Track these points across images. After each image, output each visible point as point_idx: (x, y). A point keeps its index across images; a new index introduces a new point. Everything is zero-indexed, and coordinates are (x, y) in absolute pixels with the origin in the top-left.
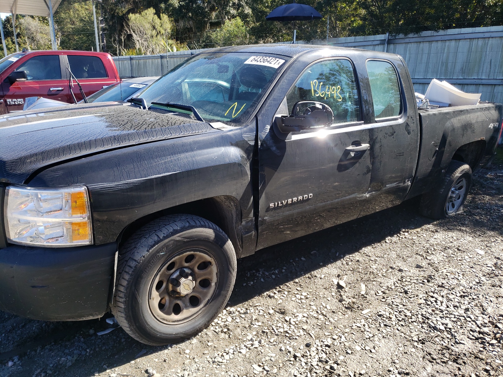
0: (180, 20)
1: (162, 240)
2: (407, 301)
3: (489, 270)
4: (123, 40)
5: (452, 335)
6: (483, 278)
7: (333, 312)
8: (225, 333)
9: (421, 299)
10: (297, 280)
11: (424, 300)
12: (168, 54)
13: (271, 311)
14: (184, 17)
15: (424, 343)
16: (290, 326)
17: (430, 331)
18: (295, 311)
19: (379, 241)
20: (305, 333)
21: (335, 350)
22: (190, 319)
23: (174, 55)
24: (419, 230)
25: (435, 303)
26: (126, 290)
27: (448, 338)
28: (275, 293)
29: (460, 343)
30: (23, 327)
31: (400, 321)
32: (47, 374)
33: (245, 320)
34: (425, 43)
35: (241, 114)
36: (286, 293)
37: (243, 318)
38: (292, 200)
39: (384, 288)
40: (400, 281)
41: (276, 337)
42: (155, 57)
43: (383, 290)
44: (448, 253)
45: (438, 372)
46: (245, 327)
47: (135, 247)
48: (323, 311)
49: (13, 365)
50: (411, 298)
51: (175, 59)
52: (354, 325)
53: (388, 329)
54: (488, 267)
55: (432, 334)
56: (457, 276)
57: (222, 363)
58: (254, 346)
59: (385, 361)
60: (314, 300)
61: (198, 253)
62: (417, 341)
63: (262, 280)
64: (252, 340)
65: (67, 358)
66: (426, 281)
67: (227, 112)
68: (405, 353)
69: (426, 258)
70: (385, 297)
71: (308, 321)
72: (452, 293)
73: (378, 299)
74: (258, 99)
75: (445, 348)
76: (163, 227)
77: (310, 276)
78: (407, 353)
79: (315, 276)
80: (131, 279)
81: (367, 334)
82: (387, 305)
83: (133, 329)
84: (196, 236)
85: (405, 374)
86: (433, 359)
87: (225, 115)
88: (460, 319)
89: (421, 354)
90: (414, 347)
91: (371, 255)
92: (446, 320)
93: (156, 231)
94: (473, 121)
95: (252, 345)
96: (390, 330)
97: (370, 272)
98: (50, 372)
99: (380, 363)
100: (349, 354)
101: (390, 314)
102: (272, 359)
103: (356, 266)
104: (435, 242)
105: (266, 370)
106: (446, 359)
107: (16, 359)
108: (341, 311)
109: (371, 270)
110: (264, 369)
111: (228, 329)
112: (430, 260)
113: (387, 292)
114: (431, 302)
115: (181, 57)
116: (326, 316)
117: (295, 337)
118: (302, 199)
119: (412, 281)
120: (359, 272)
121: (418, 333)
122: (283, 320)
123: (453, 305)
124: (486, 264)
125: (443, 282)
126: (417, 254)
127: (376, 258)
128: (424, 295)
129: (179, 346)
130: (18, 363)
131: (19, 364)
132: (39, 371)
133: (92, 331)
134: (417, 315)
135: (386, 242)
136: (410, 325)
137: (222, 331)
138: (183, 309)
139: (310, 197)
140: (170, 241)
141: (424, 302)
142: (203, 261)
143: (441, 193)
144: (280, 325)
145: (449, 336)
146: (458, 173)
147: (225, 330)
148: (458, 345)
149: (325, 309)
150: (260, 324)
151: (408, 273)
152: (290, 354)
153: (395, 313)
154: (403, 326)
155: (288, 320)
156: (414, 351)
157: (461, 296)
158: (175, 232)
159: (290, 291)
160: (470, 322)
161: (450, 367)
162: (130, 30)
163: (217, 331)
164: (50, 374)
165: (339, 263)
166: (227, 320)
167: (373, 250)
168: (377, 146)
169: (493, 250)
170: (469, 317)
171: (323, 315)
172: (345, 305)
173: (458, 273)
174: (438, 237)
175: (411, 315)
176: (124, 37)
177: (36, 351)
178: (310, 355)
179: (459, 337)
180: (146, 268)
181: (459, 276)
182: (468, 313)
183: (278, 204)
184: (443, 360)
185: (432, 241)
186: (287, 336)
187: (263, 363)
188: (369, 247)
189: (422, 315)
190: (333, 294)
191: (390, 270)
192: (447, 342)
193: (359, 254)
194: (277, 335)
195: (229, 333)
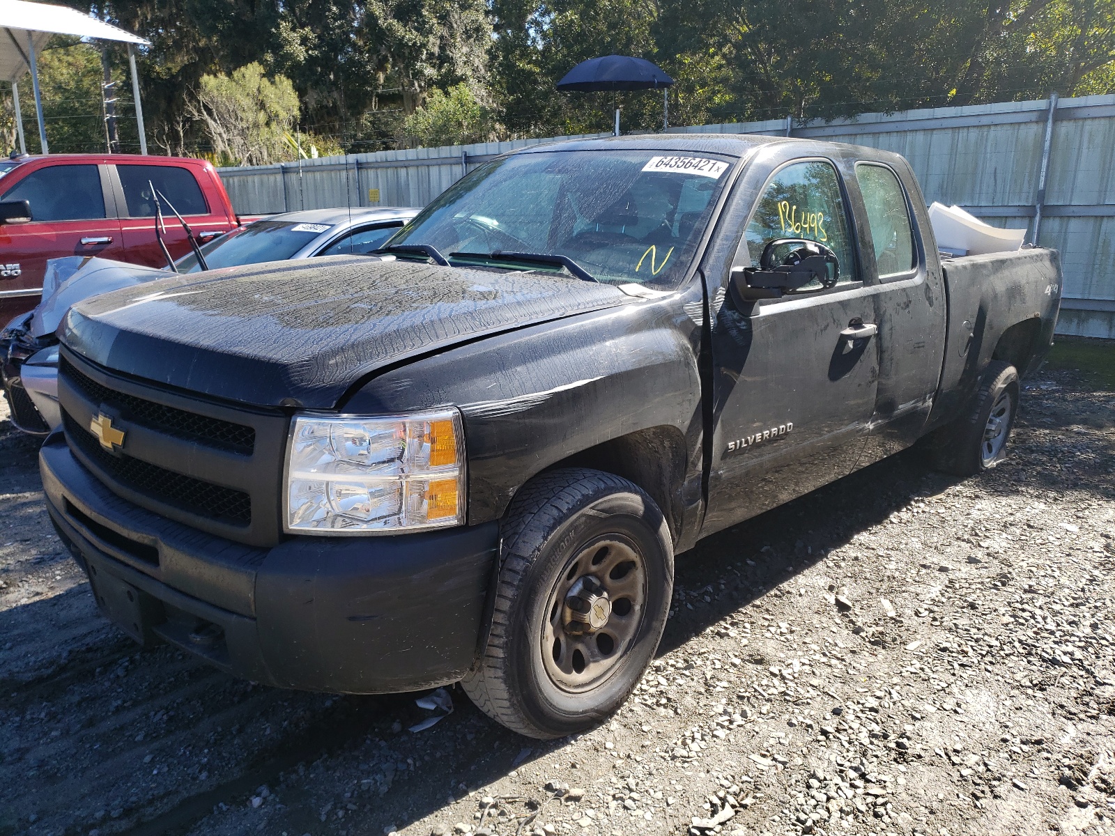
0: (309, 89)
1: (566, 517)
2: (981, 621)
3: (1101, 557)
4: (182, 134)
5: (1087, 671)
6: (1096, 572)
7: (853, 652)
8: (665, 706)
9: (1004, 615)
10: (757, 602)
11: (1011, 616)
12: (301, 163)
13: (737, 661)
14: (319, 82)
15: (1045, 690)
16: (786, 683)
17: (1047, 667)
18: (782, 655)
19: (879, 522)
20: (819, 693)
21: (889, 716)
22: (602, 680)
23: (314, 166)
24: (941, 496)
25: (1032, 621)
26: (509, 620)
27: (1082, 676)
28: (726, 628)
29: (1105, 684)
30: (240, 731)
31: (983, 656)
32: (349, 810)
33: (693, 680)
34: (865, 136)
35: (669, 266)
36: (748, 625)
37: (687, 676)
38: (762, 436)
39: (926, 602)
40: (950, 587)
41: (769, 704)
42: (269, 171)
43: (926, 606)
44: (1013, 534)
45: (1088, 734)
46: (701, 693)
47: (515, 533)
48: (834, 652)
49: (263, 804)
50: (986, 615)
51: (318, 175)
52: (904, 670)
53: (970, 672)
54: (1096, 552)
55: (1054, 673)
56: (1049, 572)
57: (689, 757)
58: (735, 724)
59: (987, 725)
60: (807, 634)
61: (616, 543)
62: (1029, 687)
63: (689, 606)
64: (725, 712)
65: (374, 779)
66: (999, 584)
67: (640, 264)
68: (1017, 709)
69: (980, 546)
70: (937, 617)
71: (814, 670)
72: (1054, 602)
73: (923, 623)
74: (696, 237)
75: (1084, 693)
76: (561, 491)
77: (778, 593)
78: (1021, 709)
79: (788, 592)
80: (517, 596)
81: (936, 683)
82: (947, 632)
83: (515, 702)
84: (620, 507)
85: (1032, 743)
86: (1070, 713)
87: (637, 270)
88: (1091, 643)
89: (1046, 708)
90: (1028, 697)
91: (875, 547)
92: (1067, 645)
93: (549, 499)
94: (1023, 282)
95: (731, 722)
96: (974, 673)
97: (888, 577)
98: (354, 807)
99: (981, 730)
100: (919, 720)
101: (959, 646)
102: (782, 741)
103: (856, 569)
104: (982, 516)
105: (780, 762)
106: (1094, 712)
107: (265, 792)
108: (866, 649)
109: (888, 573)
110: (774, 759)
111: (669, 700)
112: (987, 548)
113: (936, 609)
114: (1025, 619)
115: (331, 171)
116: (843, 660)
117: (805, 701)
118: (776, 432)
119: (973, 587)
120: (866, 578)
121: (1025, 673)
122: (768, 674)
123: (1067, 621)
124: (1091, 548)
125: (1031, 583)
126: (958, 538)
127: (889, 552)
128: (1006, 609)
129: (588, 736)
130: (271, 798)
131: (274, 800)
132: (329, 807)
133: (396, 727)
134: (1010, 643)
135: (891, 522)
136: (1006, 661)
137: (658, 704)
138: (589, 662)
139: (788, 430)
140: (579, 518)
141: (1012, 620)
142: (621, 560)
143: (974, 422)
144: (764, 682)
145: (1083, 673)
146: (1000, 384)
147: (664, 701)
148: (1102, 688)
149: (837, 648)
150: (725, 684)
151: (958, 574)
152: (812, 729)
153: (970, 643)
154: (994, 664)
155: (777, 673)
156: (1033, 704)
157: (1072, 605)
158: (586, 501)
159: (754, 623)
160: (1107, 646)
161: (1107, 724)
162: (199, 111)
163: (649, 702)
164: (355, 811)
165: (820, 565)
166: (659, 683)
167: (873, 538)
168: (886, 328)
169: (1091, 521)
170: (1104, 638)
171: (838, 659)
172: (867, 640)
173: (1050, 567)
174: (983, 506)
175: (999, 645)
176: (184, 126)
177: (296, 772)
178: (850, 728)
179: (1100, 674)
180: (543, 573)
181: (1053, 571)
182: (1099, 631)
183: (741, 443)
184: (1089, 714)
185: (975, 514)
186: (790, 701)
187: (768, 751)
188: (864, 533)
189: (1020, 641)
190: (838, 621)
191: (924, 571)
192: (1082, 684)
193: (852, 546)
194: (769, 700)
195: (672, 706)
